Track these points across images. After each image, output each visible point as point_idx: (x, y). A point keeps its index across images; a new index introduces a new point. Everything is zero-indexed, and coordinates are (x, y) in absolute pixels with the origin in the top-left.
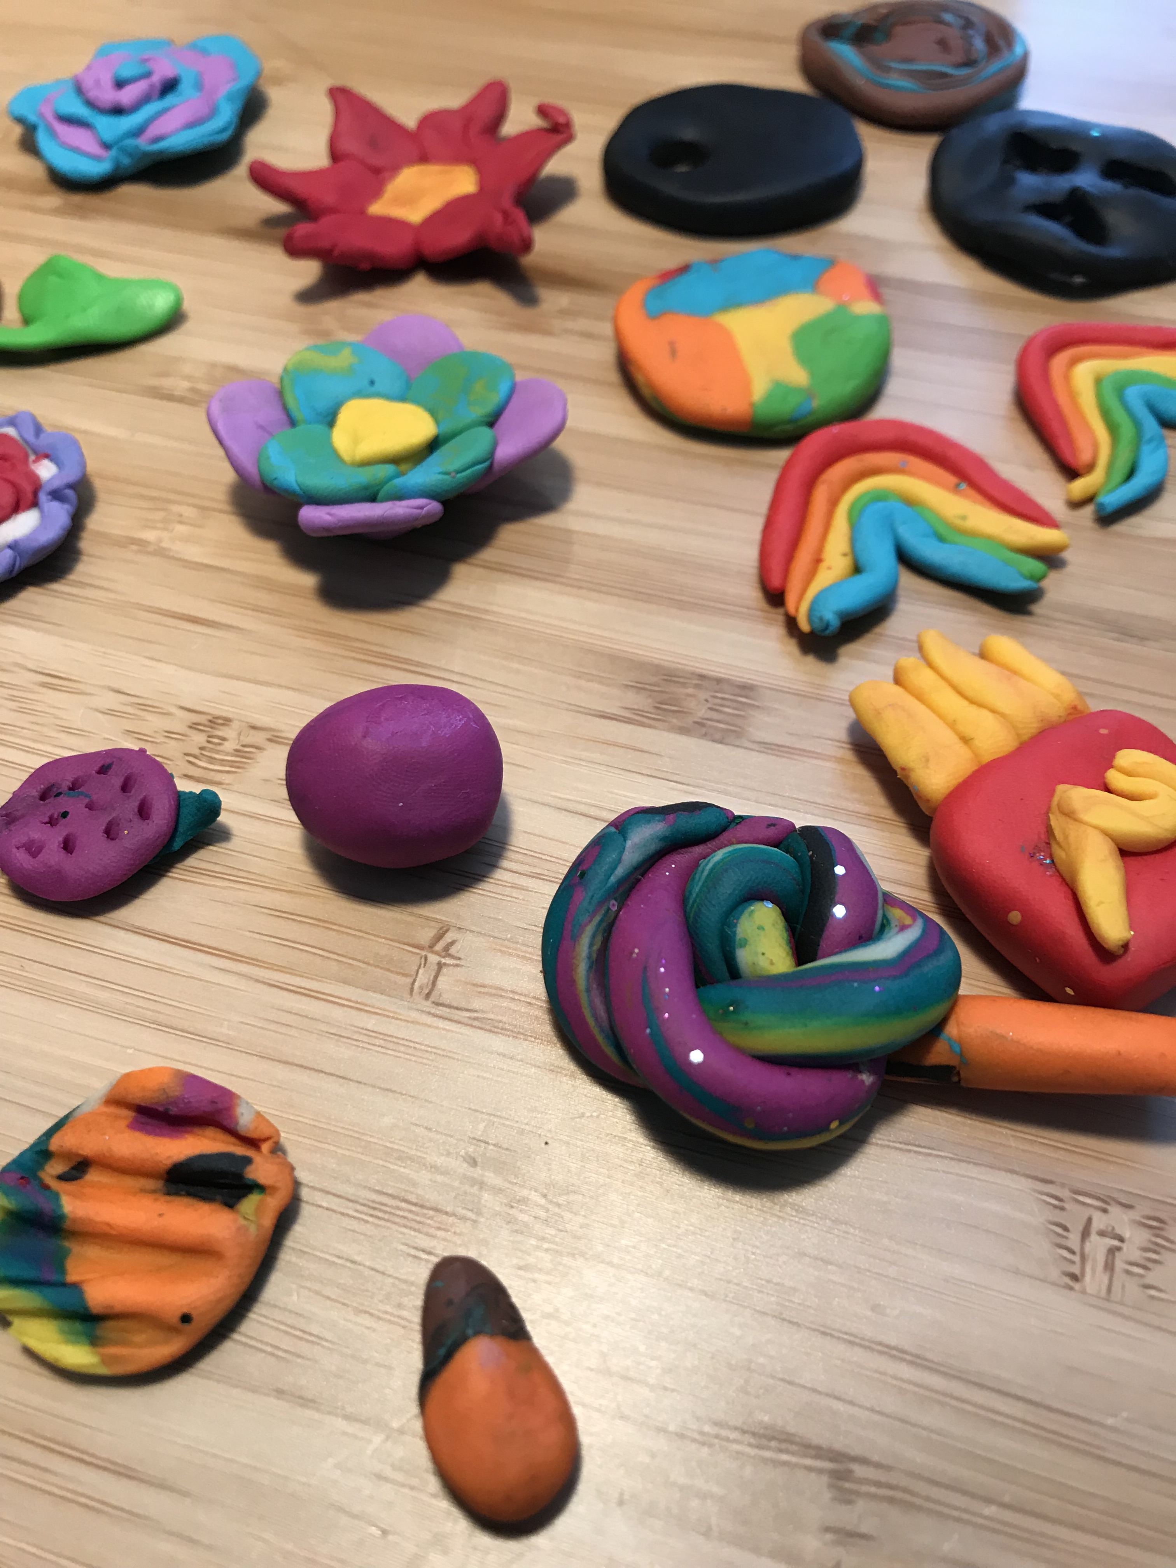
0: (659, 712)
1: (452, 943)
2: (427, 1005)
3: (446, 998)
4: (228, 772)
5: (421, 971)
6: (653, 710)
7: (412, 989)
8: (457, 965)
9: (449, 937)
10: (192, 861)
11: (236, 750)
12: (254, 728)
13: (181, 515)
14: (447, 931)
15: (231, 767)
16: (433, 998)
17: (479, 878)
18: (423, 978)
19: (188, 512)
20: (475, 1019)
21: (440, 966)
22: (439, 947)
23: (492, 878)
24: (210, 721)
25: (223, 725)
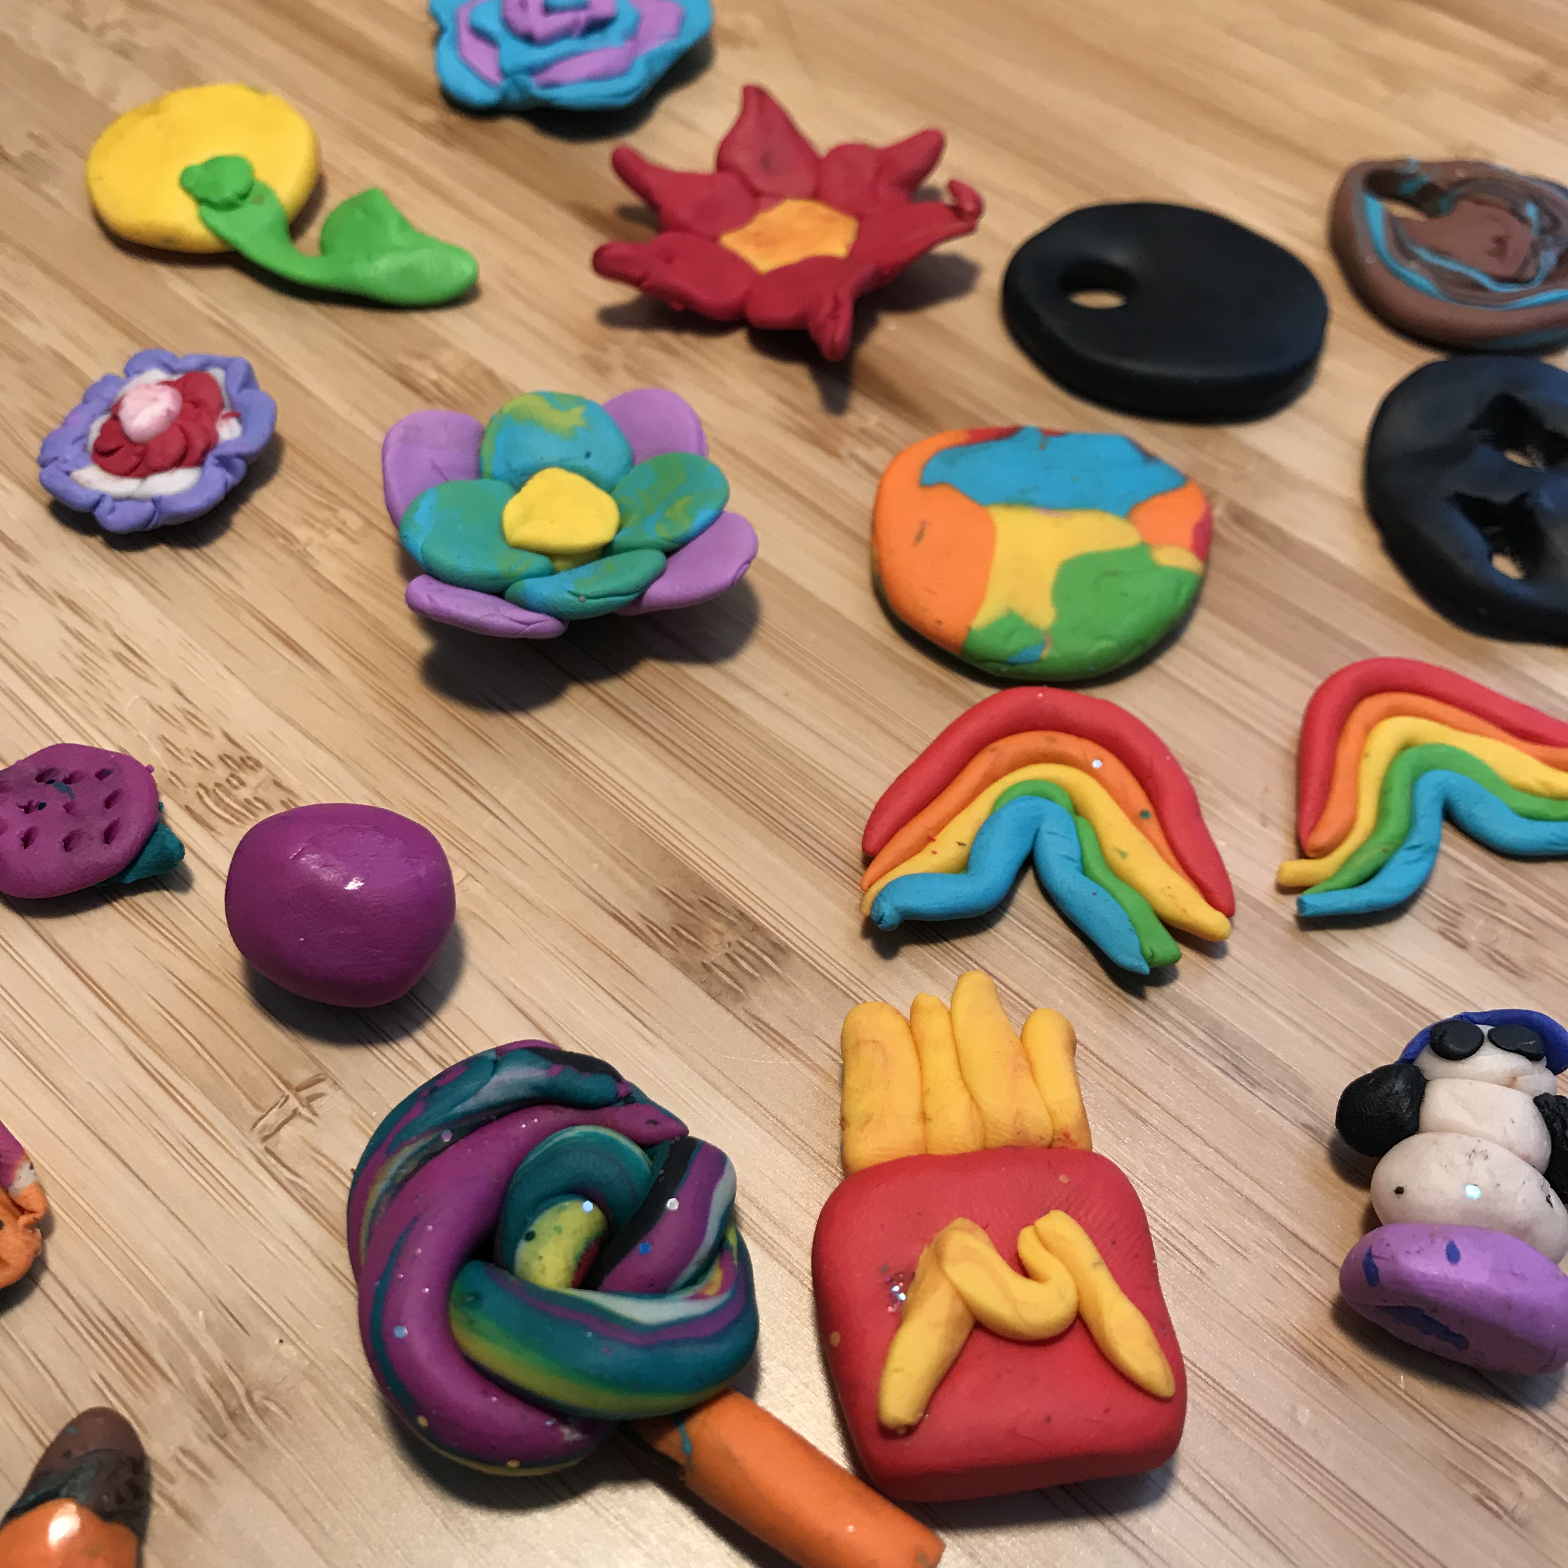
0: (675, 937)
1: (321, 1095)
2: (259, 1147)
3: (279, 1150)
4: (226, 820)
5: (274, 1110)
6: (668, 931)
7: (255, 1125)
8: (310, 1121)
9: (321, 1087)
10: (141, 899)
11: (246, 800)
12: (277, 784)
13: (344, 523)
14: (322, 1080)
15: (232, 816)
16: (270, 1143)
17: (387, 1039)
18: (272, 1119)
19: (354, 522)
20: (293, 1183)
21: (295, 1113)
22: (304, 1094)
23: (397, 1044)
24: (242, 759)
25: (251, 768)
